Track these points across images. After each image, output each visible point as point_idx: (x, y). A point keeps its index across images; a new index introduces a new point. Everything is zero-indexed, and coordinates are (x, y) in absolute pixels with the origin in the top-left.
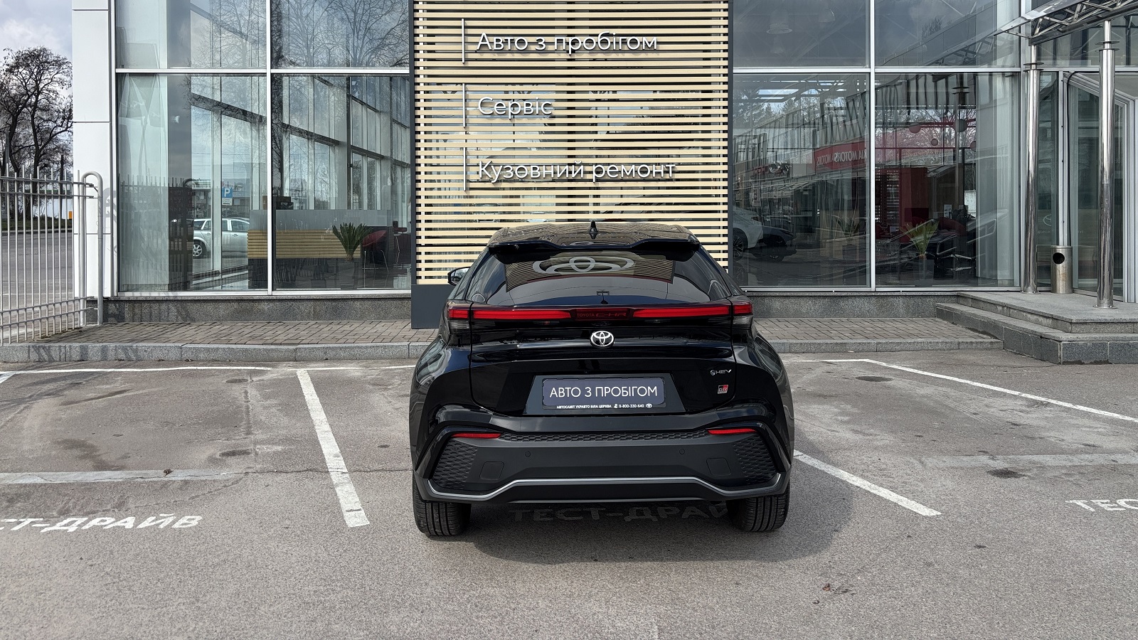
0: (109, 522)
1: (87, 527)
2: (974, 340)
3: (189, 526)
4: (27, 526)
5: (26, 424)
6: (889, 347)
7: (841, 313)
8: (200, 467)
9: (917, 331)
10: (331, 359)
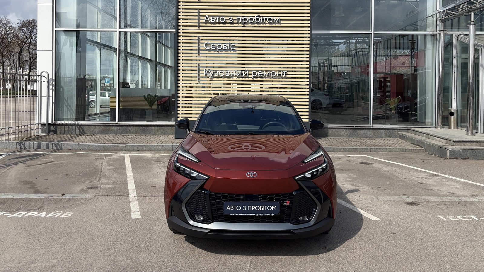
0: (36, 214)
1: (26, 216)
2: (412, 148)
3: (67, 216)
4: (2, 215)
5: (10, 174)
6: (376, 150)
7: (357, 136)
8: (77, 193)
9: (389, 144)
10: (140, 150)
